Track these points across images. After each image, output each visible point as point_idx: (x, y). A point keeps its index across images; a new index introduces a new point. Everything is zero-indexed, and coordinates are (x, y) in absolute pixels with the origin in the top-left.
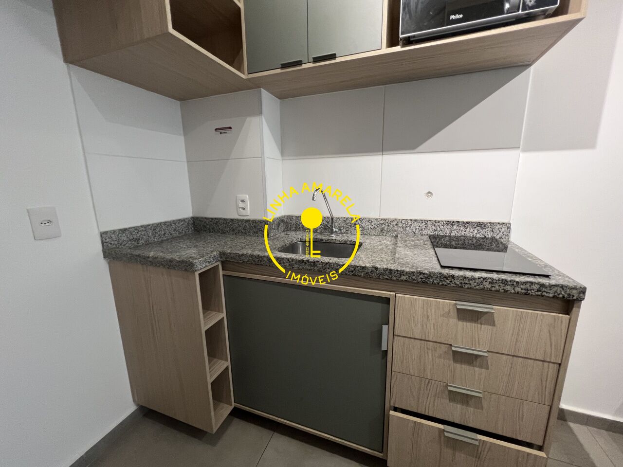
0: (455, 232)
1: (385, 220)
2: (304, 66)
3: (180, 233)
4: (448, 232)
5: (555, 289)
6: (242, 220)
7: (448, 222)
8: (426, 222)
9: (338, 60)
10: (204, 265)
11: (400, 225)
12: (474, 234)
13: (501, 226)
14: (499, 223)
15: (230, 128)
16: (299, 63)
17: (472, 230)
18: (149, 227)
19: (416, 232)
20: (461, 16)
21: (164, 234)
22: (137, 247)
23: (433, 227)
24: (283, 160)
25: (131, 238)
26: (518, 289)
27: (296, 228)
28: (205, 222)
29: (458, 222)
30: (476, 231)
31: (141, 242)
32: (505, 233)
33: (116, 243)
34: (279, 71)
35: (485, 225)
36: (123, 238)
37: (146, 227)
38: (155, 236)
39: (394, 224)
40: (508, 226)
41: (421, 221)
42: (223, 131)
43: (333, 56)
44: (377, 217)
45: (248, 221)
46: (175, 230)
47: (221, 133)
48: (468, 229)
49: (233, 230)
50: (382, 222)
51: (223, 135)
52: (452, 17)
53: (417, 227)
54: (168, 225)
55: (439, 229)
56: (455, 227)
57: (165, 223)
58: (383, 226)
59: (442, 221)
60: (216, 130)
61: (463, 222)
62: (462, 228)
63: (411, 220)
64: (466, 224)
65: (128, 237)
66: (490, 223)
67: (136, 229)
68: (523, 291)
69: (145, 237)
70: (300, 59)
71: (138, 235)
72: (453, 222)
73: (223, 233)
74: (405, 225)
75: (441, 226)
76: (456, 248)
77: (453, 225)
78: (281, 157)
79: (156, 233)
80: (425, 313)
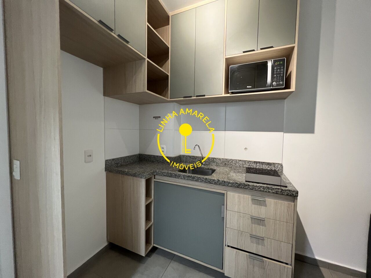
0: (258, 166)
1: (227, 159)
2: (193, 98)
3: (134, 161)
4: (255, 166)
5: (287, 192)
6: (162, 157)
7: (255, 162)
8: (245, 161)
9: (206, 97)
10: (148, 176)
11: (233, 162)
12: (267, 168)
13: (278, 165)
14: (277, 164)
15: (160, 117)
16: (191, 97)
17: (265, 166)
18: (123, 158)
19: (241, 166)
20: (251, 87)
21: (128, 161)
22: (117, 167)
23: (248, 164)
25: (116, 163)
26: (273, 191)
27: (186, 161)
28: (145, 157)
29: (259, 162)
30: (267, 167)
31: (119, 165)
32: (280, 168)
33: (110, 165)
35: (271, 164)
37: (121, 158)
39: (231, 161)
40: (282, 166)
41: (243, 161)
42: (157, 118)
43: (204, 96)
44: (223, 158)
46: (132, 160)
47: (156, 119)
48: (264, 166)
49: (157, 161)
50: (225, 160)
52: (248, 87)
53: (241, 164)
54: (129, 157)
55: (251, 165)
56: (258, 164)
58: (226, 162)
59: (252, 161)
60: (154, 117)
61: (261, 162)
62: (261, 165)
63: (238, 160)
64: (263, 163)
65: (114, 163)
66: (273, 163)
67: (118, 159)
68: (275, 192)
71: (118, 162)
72: (257, 162)
73: (153, 162)
74: (235, 162)
75: (251, 163)
76: (259, 174)
77: (257, 163)
79: (125, 161)
80: (239, 200)
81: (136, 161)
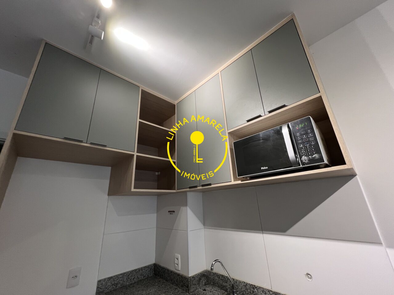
3: (144, 276)
15: (174, 212)
18: (126, 274)
20: (267, 168)
21: (134, 278)
22: (115, 289)
24: (204, 228)
25: (113, 283)
28: (159, 269)
33: (104, 287)
34: (188, 189)
36: (109, 284)
37: (123, 274)
38: (128, 281)
42: (171, 213)
43: (210, 184)
45: (179, 275)
51: (171, 215)
52: (262, 168)
54: (137, 272)
57: (136, 270)
60: (169, 212)
65: (111, 283)
67: (117, 276)
69: (121, 282)
70: (196, 185)
71: (118, 281)
78: (203, 226)
79: (129, 278)
81: (148, 275)
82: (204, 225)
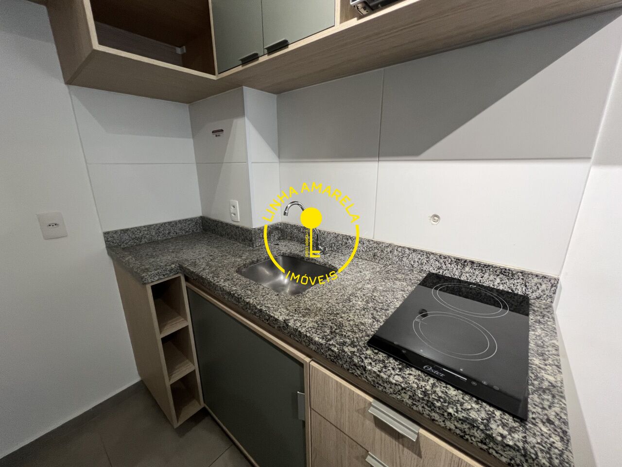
0: (467, 275)
1: (378, 243)
2: (262, 59)
3: (187, 232)
4: (457, 273)
6: (234, 226)
7: (458, 260)
8: (428, 254)
9: (291, 48)
11: (396, 253)
12: (496, 283)
13: (540, 281)
14: (537, 276)
15: (222, 131)
16: (255, 57)
17: (492, 277)
18: (152, 227)
19: (415, 266)
21: (169, 233)
22: (140, 245)
23: (437, 263)
24: (280, 162)
25: (134, 237)
27: (291, 237)
29: (472, 263)
30: (498, 280)
31: (143, 241)
32: (547, 292)
33: (118, 241)
34: (240, 68)
35: (513, 275)
36: (125, 237)
37: (149, 227)
38: (159, 235)
39: (389, 250)
40: (554, 283)
41: (422, 252)
42: (218, 134)
44: (371, 238)
45: (237, 227)
46: (181, 229)
47: (216, 136)
48: (486, 275)
49: (228, 235)
50: (375, 245)
51: (218, 138)
53: (416, 260)
54: (173, 225)
55: (444, 267)
56: (467, 269)
57: (170, 223)
58: (376, 251)
59: (449, 257)
60: (213, 132)
61: (479, 264)
62: (477, 272)
63: (409, 249)
64: (484, 267)
65: (130, 237)
66: (522, 273)
67: (138, 229)
69: (147, 236)
70: (255, 52)
71: (140, 235)
72: (465, 261)
74: (401, 254)
75: (447, 263)
76: (466, 297)
77: (464, 265)
78: (278, 159)
79: (160, 232)
81: (193, 231)
82: (279, 157)
